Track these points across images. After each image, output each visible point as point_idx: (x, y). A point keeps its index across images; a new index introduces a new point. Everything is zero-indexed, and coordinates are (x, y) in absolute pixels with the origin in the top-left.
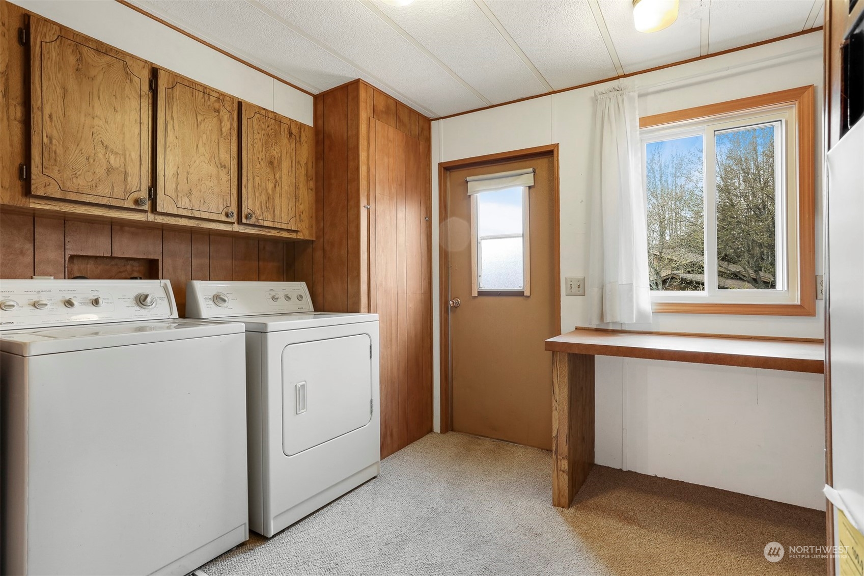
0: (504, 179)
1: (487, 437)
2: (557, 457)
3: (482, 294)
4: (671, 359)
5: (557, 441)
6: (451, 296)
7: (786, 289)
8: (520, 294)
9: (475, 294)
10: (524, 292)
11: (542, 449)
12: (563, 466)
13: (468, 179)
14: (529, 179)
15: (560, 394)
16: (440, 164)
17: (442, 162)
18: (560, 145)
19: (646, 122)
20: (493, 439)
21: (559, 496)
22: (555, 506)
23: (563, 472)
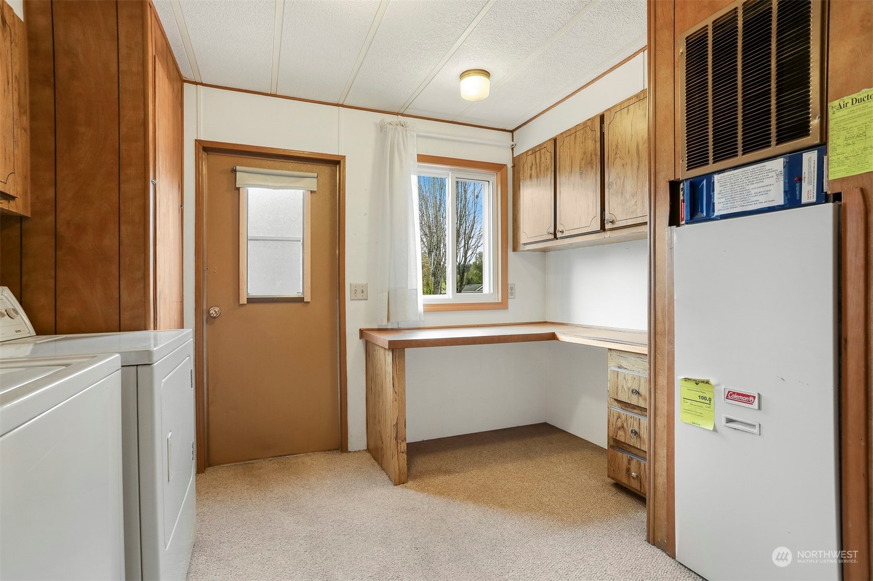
0: (282, 178)
1: (259, 459)
2: (397, 442)
3: (251, 300)
4: (480, 343)
5: (397, 428)
6: (207, 305)
7: (492, 292)
8: (300, 300)
9: (243, 300)
10: (304, 298)
11: (324, 451)
12: (402, 448)
13: (238, 168)
14: (313, 184)
15: (399, 386)
16: (198, 142)
17: (202, 139)
18: (346, 157)
19: (422, 158)
20: (269, 458)
21: (399, 475)
22: (396, 485)
23: (403, 452)
